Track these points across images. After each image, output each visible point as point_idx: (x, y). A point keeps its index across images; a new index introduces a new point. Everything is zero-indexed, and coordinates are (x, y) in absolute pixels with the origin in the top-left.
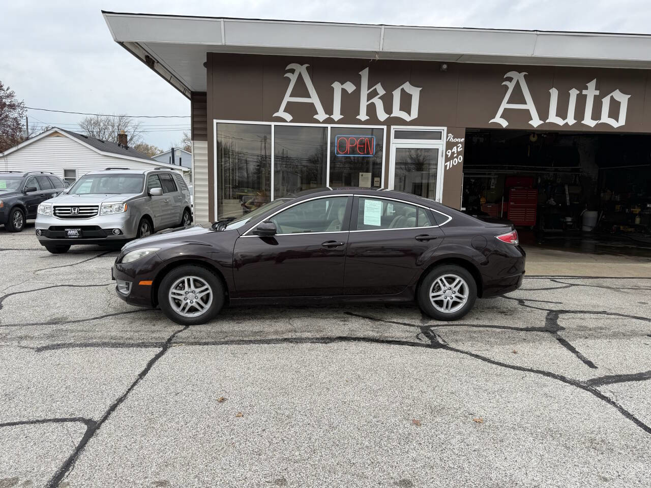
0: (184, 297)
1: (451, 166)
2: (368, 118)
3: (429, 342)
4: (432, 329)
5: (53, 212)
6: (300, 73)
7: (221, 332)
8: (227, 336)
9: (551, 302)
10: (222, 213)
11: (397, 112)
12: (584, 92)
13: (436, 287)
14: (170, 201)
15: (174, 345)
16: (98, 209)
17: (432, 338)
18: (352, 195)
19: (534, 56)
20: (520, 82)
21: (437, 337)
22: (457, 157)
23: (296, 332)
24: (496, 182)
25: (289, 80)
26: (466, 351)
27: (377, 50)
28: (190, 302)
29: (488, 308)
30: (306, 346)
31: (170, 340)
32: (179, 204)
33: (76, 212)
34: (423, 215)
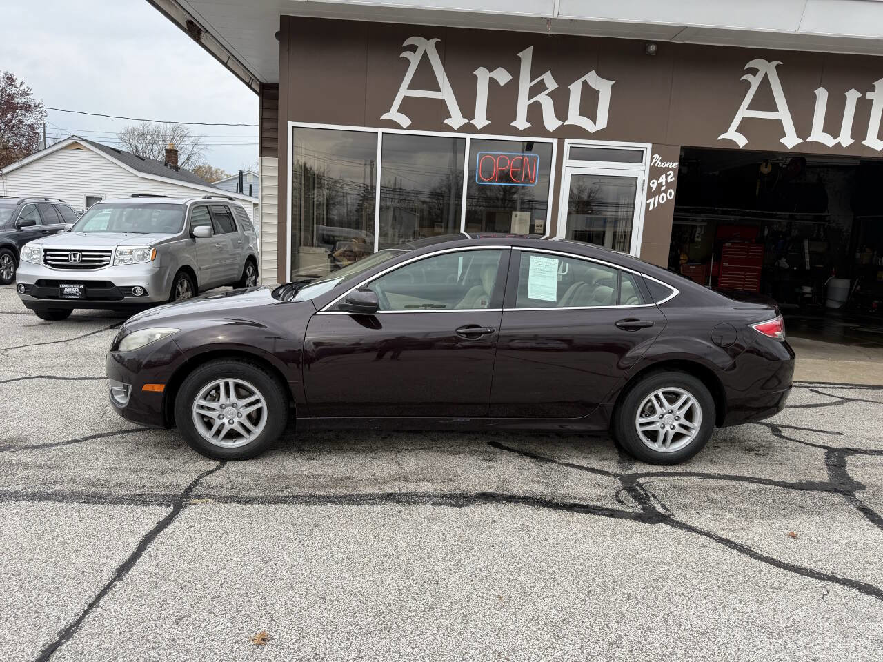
0: (217, 413)
1: (656, 205)
2: (529, 125)
3: (639, 510)
4: (641, 480)
5: (42, 258)
6: (425, 52)
7: (279, 477)
8: (287, 487)
9: (824, 432)
10: (299, 267)
11: (575, 118)
12: (869, 95)
13: (647, 407)
14: (226, 246)
15: (194, 501)
16: (110, 256)
17: (643, 500)
18: (510, 247)
19: (798, 33)
20: (769, 76)
21: (652, 498)
22: (665, 191)
23: (406, 480)
24: (703, 232)
25: (407, 62)
26: (707, 529)
27: (549, 15)
28: (229, 422)
29: (725, 440)
30: (426, 510)
31: (189, 489)
32: (239, 251)
33: (77, 258)
34: (627, 284)
